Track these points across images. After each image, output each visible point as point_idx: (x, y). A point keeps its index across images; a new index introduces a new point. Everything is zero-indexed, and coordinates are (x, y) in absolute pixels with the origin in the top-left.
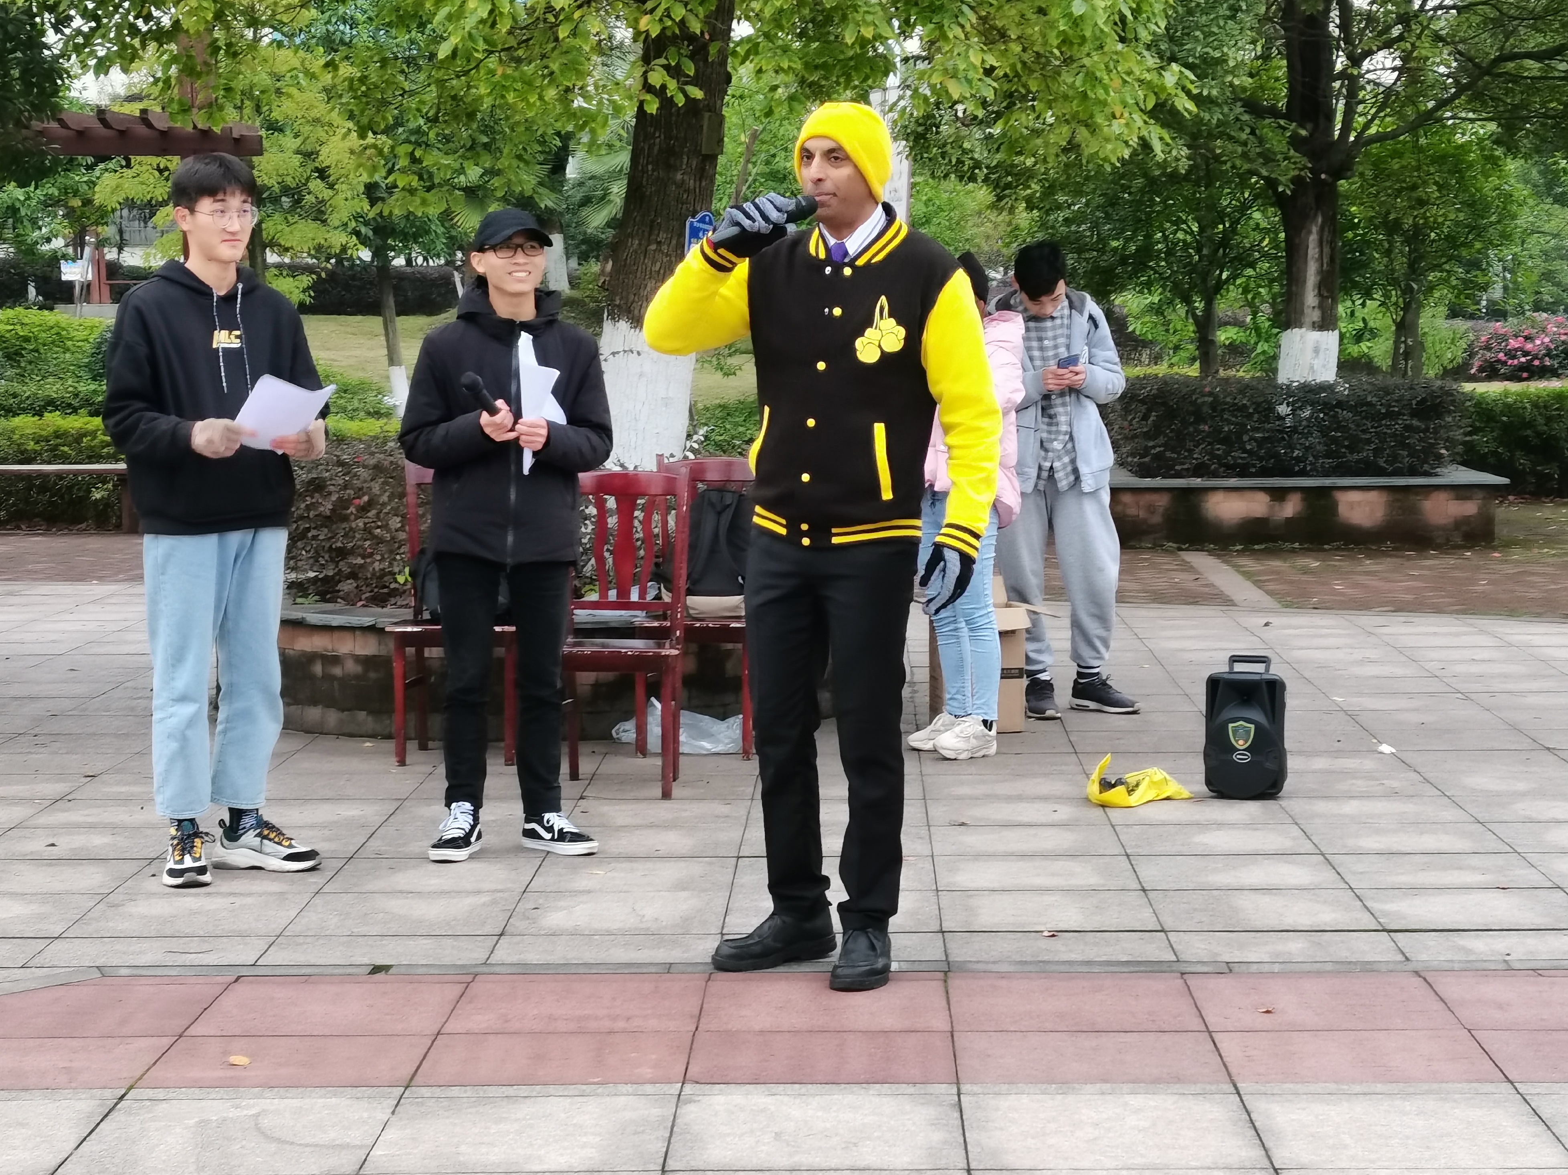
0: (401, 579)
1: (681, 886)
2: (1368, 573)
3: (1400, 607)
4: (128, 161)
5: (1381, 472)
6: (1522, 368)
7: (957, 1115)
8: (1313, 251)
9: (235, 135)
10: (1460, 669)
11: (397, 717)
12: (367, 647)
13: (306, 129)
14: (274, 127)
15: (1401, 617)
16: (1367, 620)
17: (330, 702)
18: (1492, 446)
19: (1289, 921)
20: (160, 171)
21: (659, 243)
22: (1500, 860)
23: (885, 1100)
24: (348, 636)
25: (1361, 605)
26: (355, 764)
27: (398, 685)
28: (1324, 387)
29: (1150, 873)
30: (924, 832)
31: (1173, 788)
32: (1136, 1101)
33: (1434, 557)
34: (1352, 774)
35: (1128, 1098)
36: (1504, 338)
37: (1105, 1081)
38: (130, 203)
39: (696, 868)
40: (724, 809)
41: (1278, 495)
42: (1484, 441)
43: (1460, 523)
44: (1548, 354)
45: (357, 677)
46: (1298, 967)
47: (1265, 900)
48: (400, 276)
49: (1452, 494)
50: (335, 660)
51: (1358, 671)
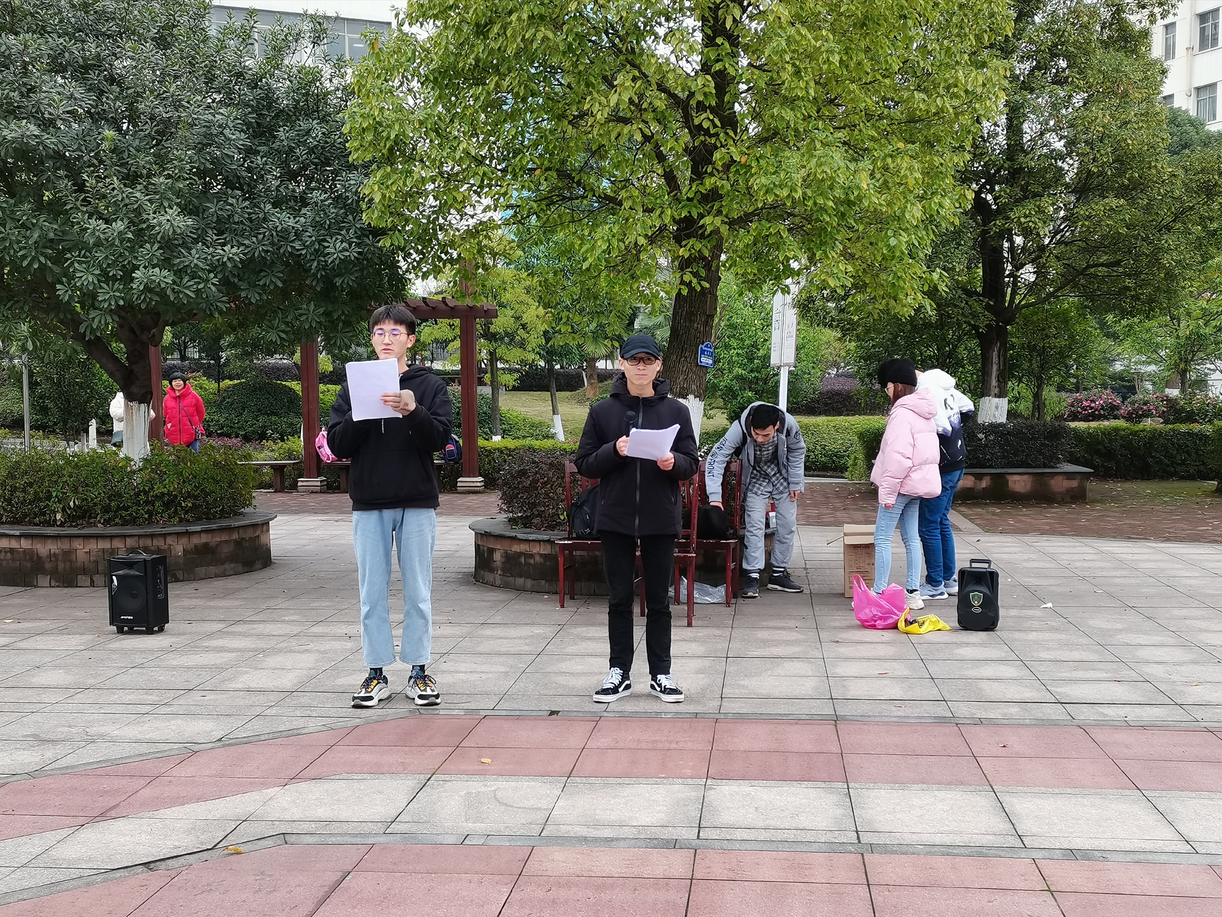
0: (562, 518)
1: (699, 671)
2: (1025, 515)
3: (1043, 533)
4: (436, 321)
5: (1029, 466)
6: (1089, 415)
7: (848, 800)
8: (995, 360)
9: (485, 309)
10: (1078, 564)
11: (561, 583)
12: (546, 550)
13: (517, 306)
14: (502, 305)
15: (1045, 537)
16: (1027, 538)
17: (528, 576)
18: (1082, 453)
19: (1009, 697)
20: (451, 326)
21: (686, 357)
22: (1114, 666)
23: (811, 790)
24: (537, 544)
25: (1025, 532)
26: (539, 606)
27: (561, 569)
28: (1001, 425)
29: (934, 669)
30: (819, 646)
31: (941, 625)
32: (941, 794)
33: (1056, 508)
34: (1031, 618)
35: (936, 793)
36: (1081, 401)
37: (923, 783)
38: (436, 341)
39: (707, 663)
40: (718, 632)
41: (979, 477)
42: (1078, 451)
43: (1069, 491)
44: (1103, 408)
45: (541, 564)
46: (1016, 722)
47: (995, 685)
48: (558, 373)
49: (1065, 477)
50: (532, 556)
51: (1026, 565)
